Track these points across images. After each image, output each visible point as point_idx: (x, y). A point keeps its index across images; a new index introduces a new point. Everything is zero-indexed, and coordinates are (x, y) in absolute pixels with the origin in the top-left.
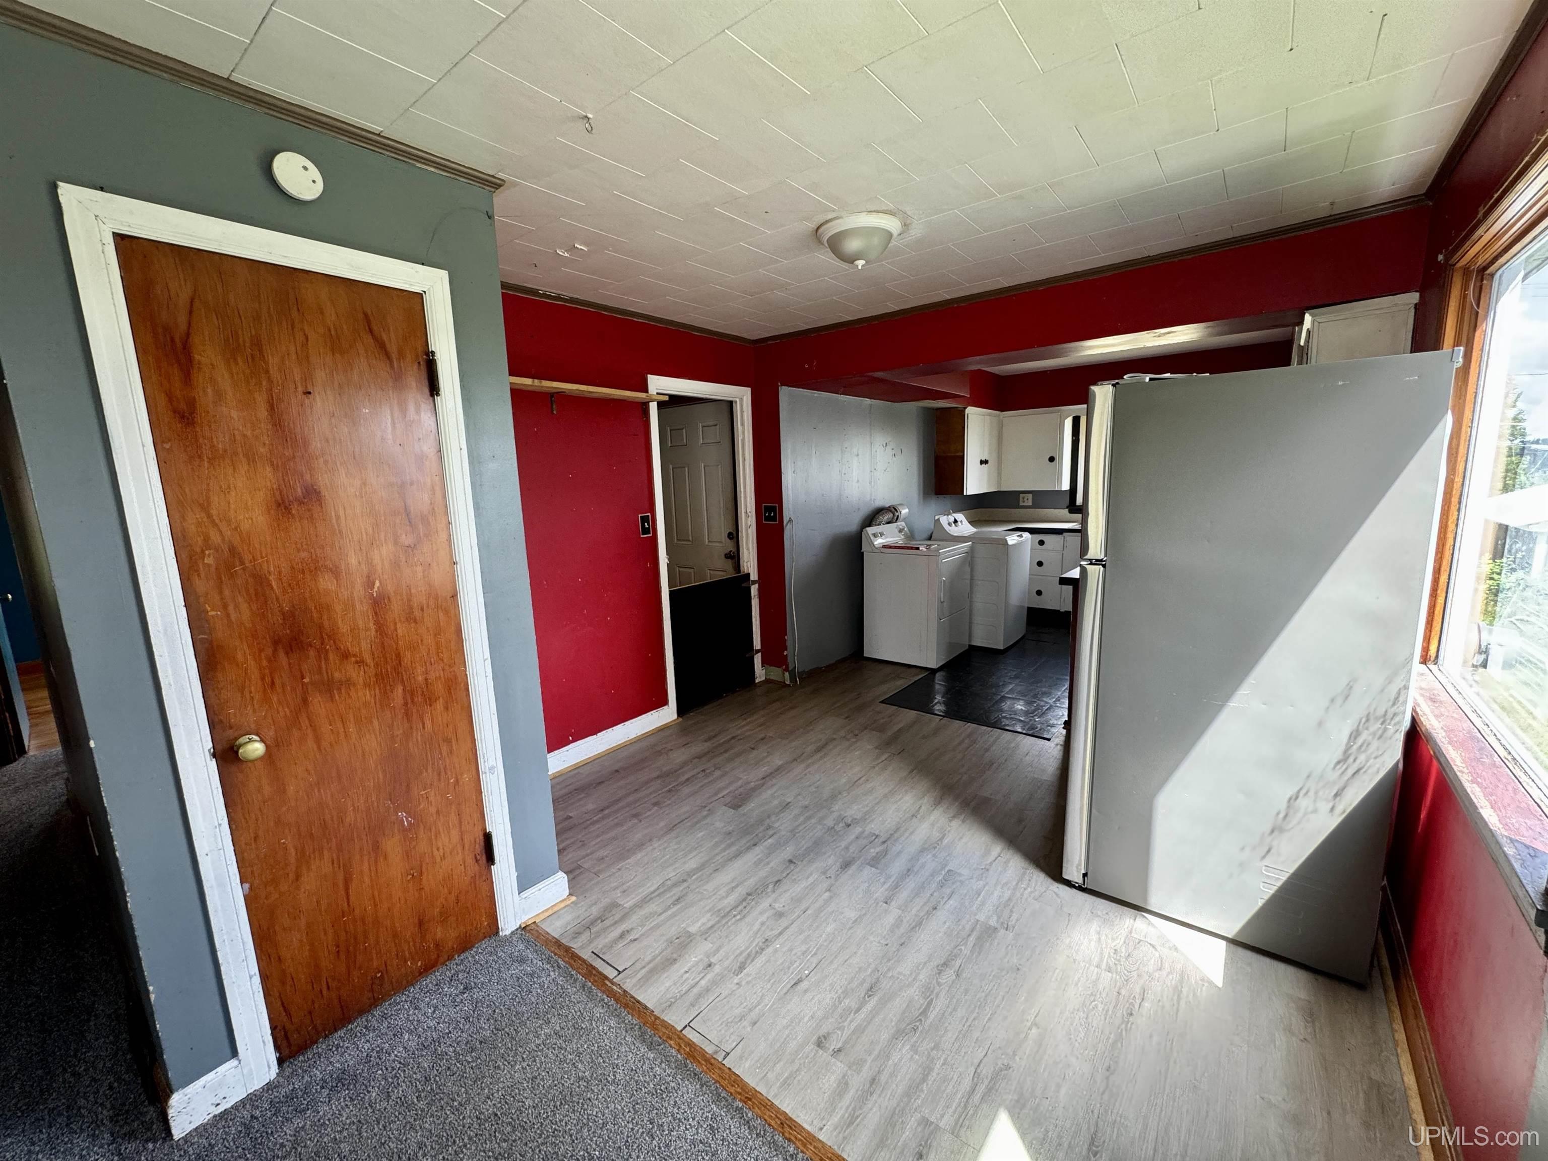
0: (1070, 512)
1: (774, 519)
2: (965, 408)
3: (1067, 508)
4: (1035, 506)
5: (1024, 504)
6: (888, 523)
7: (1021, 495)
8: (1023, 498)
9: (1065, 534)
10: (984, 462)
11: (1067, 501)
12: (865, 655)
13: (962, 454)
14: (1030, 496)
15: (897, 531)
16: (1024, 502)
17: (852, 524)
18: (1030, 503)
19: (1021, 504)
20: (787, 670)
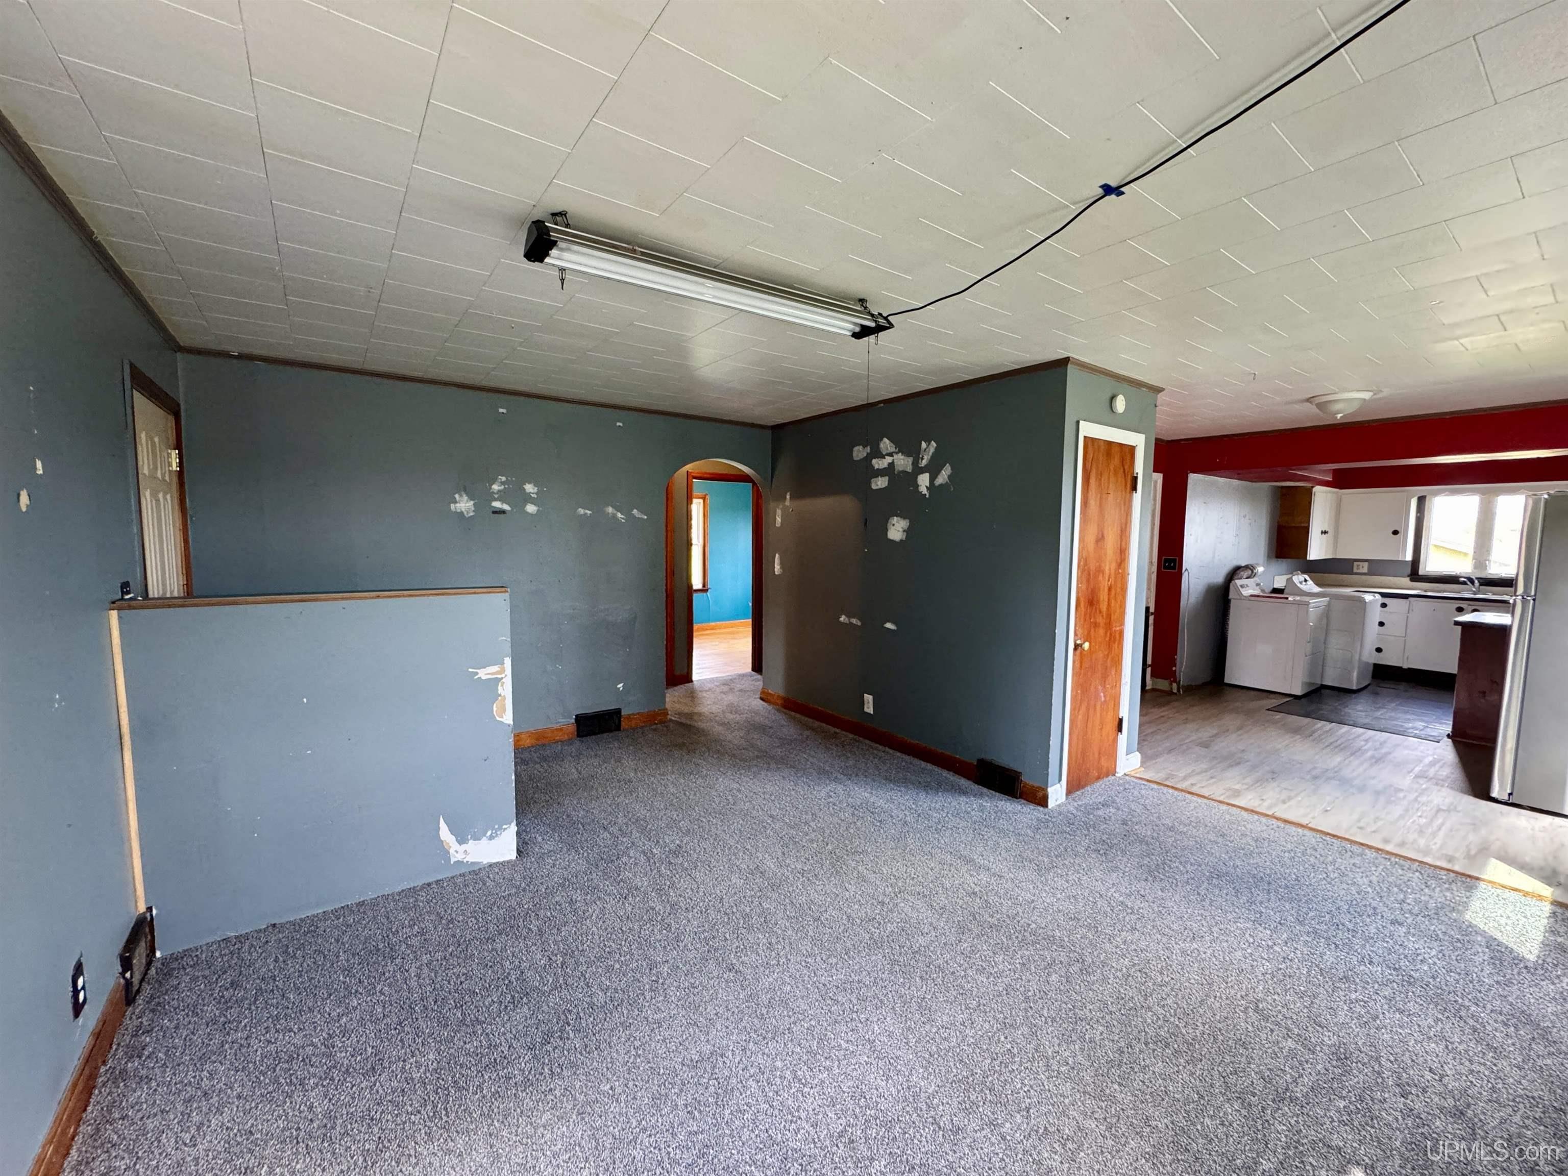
0: (1412, 580)
1: (1174, 568)
2: (1313, 487)
3: (1408, 576)
4: (1371, 573)
5: (1358, 571)
6: (1247, 578)
7: (1355, 563)
8: (1358, 566)
9: (1411, 599)
10: (1324, 532)
11: (1408, 570)
12: (1226, 681)
13: (1306, 525)
14: (1366, 565)
15: (1255, 584)
16: (1358, 569)
17: (1219, 578)
18: (1365, 570)
19: (1355, 570)
20: (1175, 681)
